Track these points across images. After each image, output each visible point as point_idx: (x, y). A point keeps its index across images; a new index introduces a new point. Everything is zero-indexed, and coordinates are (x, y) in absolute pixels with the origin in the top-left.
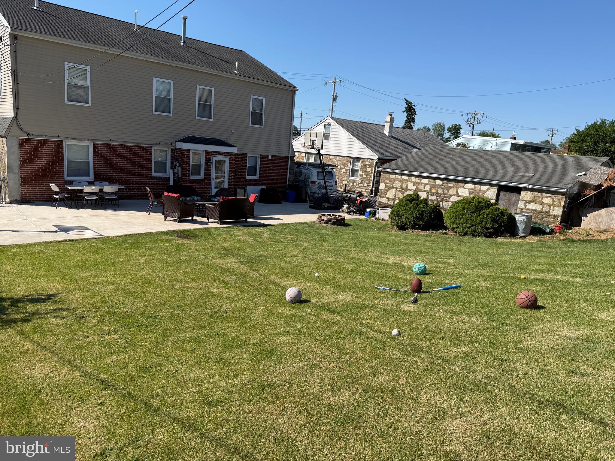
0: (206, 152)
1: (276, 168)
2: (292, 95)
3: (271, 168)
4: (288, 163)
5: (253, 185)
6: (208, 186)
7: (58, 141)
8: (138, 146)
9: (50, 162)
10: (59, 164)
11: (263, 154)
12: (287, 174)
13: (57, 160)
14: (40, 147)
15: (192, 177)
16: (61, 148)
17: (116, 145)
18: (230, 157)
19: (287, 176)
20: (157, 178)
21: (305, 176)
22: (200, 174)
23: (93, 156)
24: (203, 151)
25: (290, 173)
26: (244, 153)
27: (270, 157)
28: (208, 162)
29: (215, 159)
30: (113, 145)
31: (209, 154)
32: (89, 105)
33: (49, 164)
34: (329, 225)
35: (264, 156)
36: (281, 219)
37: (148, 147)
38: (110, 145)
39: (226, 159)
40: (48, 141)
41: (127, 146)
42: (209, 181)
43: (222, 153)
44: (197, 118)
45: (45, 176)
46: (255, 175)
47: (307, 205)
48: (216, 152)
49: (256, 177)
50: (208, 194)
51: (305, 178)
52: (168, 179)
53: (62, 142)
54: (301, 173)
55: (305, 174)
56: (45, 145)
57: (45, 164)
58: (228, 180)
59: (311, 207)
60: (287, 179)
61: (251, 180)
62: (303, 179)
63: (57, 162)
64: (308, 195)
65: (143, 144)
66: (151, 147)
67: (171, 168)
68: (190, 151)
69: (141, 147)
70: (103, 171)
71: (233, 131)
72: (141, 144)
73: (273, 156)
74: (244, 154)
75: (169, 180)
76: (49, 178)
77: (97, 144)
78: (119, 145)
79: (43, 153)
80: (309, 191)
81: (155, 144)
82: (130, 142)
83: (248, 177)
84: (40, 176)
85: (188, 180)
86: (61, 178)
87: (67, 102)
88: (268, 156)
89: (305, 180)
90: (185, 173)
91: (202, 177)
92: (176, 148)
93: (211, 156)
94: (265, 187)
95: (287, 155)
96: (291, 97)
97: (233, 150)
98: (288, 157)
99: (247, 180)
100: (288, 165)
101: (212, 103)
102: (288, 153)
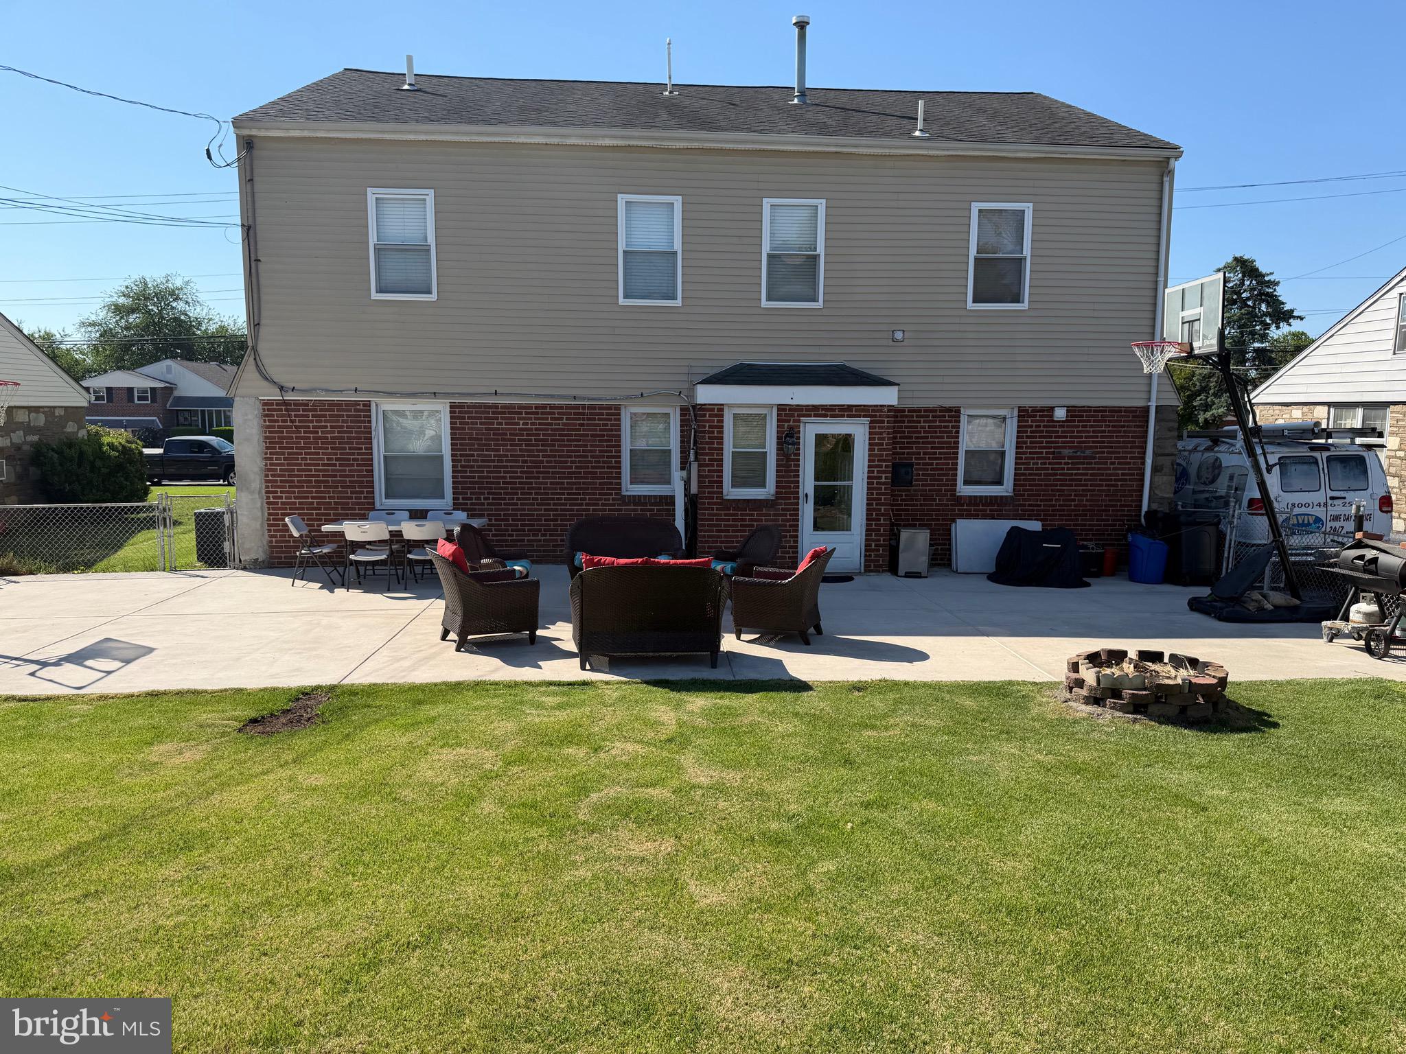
0: (781, 408)
1: (1088, 452)
2: (1156, 178)
3: (1066, 452)
4: (1146, 432)
5: (985, 517)
6: (789, 520)
7: (357, 403)
8: (577, 407)
9: (337, 459)
10: (358, 465)
11: (1028, 403)
12: (1143, 475)
13: (354, 454)
14: (312, 421)
15: (732, 492)
16: (364, 422)
17: (511, 406)
18: (871, 422)
19: (1142, 480)
20: (638, 500)
21: (1231, 478)
22: (762, 485)
23: (449, 442)
24: (771, 406)
25: (1156, 469)
26: (948, 403)
27: (1060, 414)
28: (788, 439)
29: (810, 431)
30: (505, 406)
31: (790, 417)
32: (433, 297)
33: (335, 465)
35: (1036, 410)
36: (922, 656)
37: (609, 407)
38: (495, 406)
39: (859, 431)
40: (332, 403)
41: (544, 407)
42: (791, 504)
43: (841, 410)
44: (764, 303)
45: (324, 498)
46: (999, 482)
47: (1179, 596)
49: (1005, 489)
50: (791, 547)
51: (1229, 487)
52: (670, 500)
53: (367, 404)
54: (1217, 466)
55: (1230, 471)
56: (325, 416)
57: (324, 465)
58: (865, 501)
59: (1196, 605)
60: (1141, 491)
61: (974, 500)
62: (1222, 491)
63: (354, 460)
64: (1229, 554)
65: (589, 399)
66: (618, 408)
67: (682, 469)
68: (722, 410)
69: (584, 407)
70: (476, 483)
71: (899, 335)
72: (584, 399)
73: (1072, 410)
74: (949, 410)
75: (673, 504)
76: (336, 503)
77: (461, 406)
78: (521, 406)
79: (320, 438)
80: (1231, 537)
81: (628, 398)
82: (552, 396)
83: (964, 490)
84: (313, 498)
85: (715, 504)
86: (363, 504)
87: (375, 296)
88: (1052, 409)
89: (1228, 495)
90: (711, 479)
91: (767, 491)
92: (694, 407)
93: (799, 421)
94: (1035, 526)
95: (1141, 403)
96: (1155, 186)
97: (886, 397)
98: (1147, 409)
99: (959, 500)
100: (1145, 437)
101: (821, 250)
102: (1144, 395)
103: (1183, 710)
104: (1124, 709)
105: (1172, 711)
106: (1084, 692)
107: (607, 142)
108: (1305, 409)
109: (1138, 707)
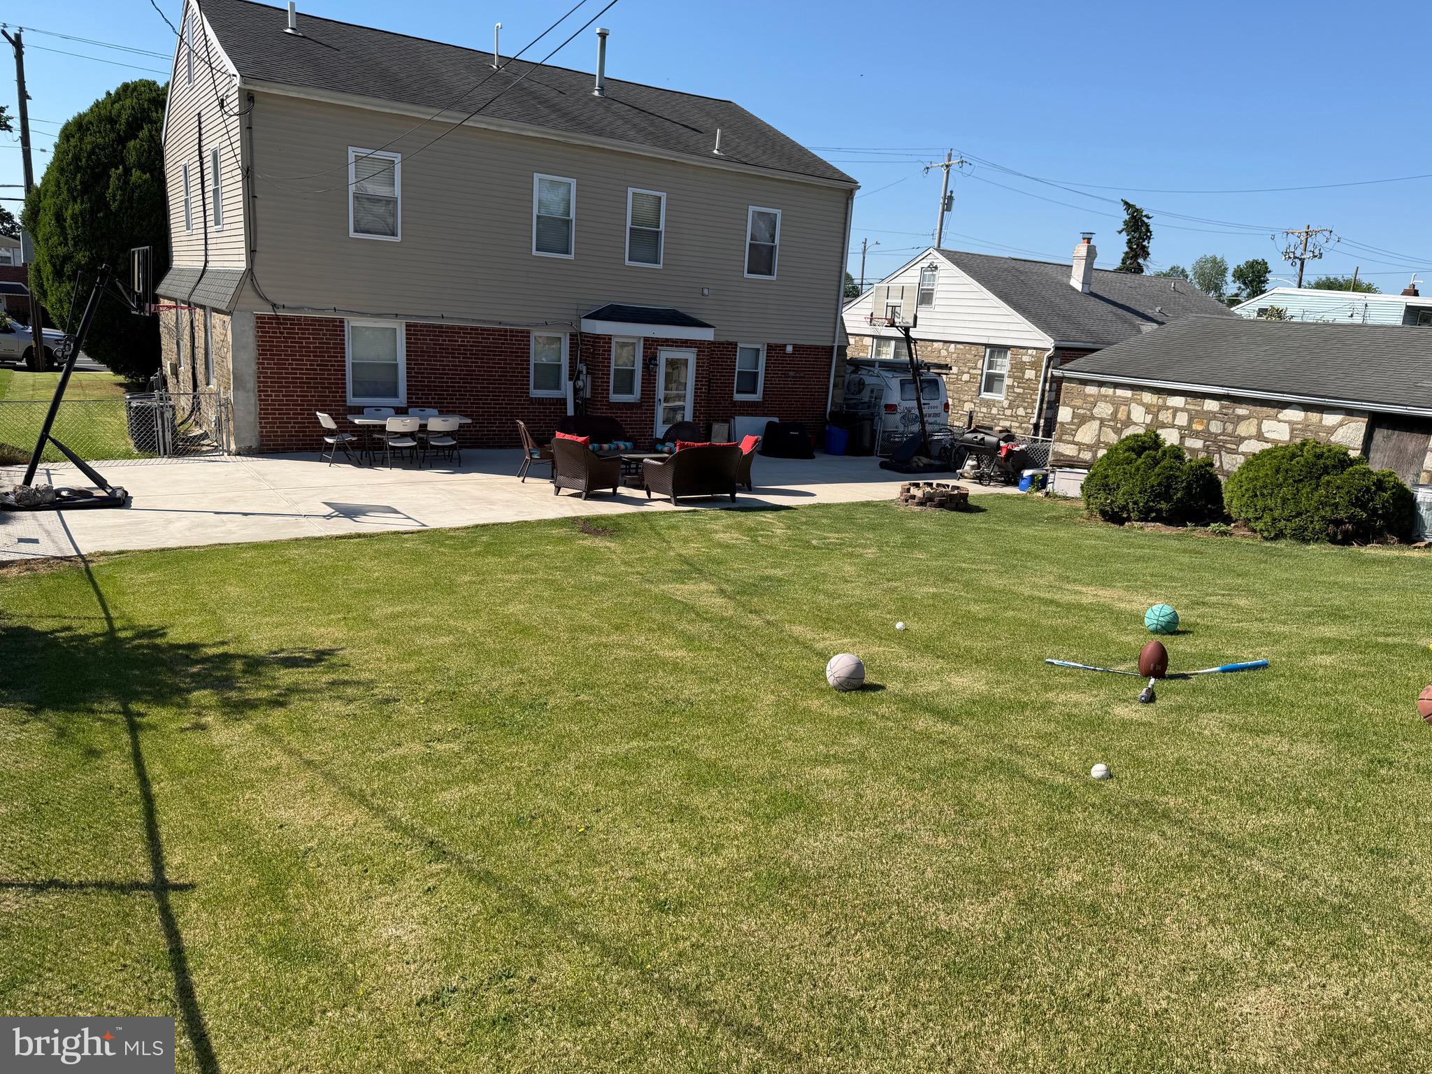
0: (646, 339)
1: (802, 374)
2: (845, 200)
3: (791, 374)
4: (831, 362)
5: (752, 415)
6: (648, 417)
7: (334, 320)
8: (500, 330)
9: (318, 365)
10: (335, 370)
11: (773, 341)
12: (828, 389)
13: (331, 361)
14: (298, 334)
15: (615, 398)
16: (340, 335)
17: (453, 327)
18: (699, 351)
19: (828, 392)
20: (540, 401)
21: (872, 391)
22: (631, 392)
23: (405, 353)
24: (640, 338)
25: (835, 386)
26: (731, 339)
27: (789, 349)
28: (650, 362)
29: (664, 355)
30: (448, 327)
31: (651, 345)
32: (398, 239)
33: (316, 370)
34: (929, 510)
35: (777, 346)
36: (812, 495)
37: (522, 332)
38: (441, 327)
39: (690, 356)
40: (314, 320)
41: (476, 329)
42: (650, 406)
43: (680, 342)
44: (627, 262)
45: (307, 396)
46: (754, 392)
48: (667, 340)
49: (757, 397)
50: (649, 435)
51: (871, 397)
52: (563, 402)
53: (342, 321)
54: (861, 384)
55: (872, 387)
56: (308, 329)
57: (307, 369)
58: (693, 405)
59: (883, 466)
60: (827, 399)
61: (744, 404)
62: (867, 399)
63: (332, 366)
64: (879, 436)
65: (510, 325)
66: (528, 332)
67: (570, 379)
68: (611, 339)
69: (506, 331)
70: (426, 386)
71: (706, 292)
72: (506, 324)
73: (795, 347)
74: (731, 343)
75: (565, 404)
76: (316, 401)
77: (415, 325)
78: (460, 328)
79: (304, 347)
80: (880, 428)
81: (537, 325)
82: (484, 321)
83: (738, 397)
84: (297, 396)
85: (605, 405)
86: (338, 401)
87: (352, 234)
88: (785, 346)
89: (870, 401)
90: (600, 388)
91: (635, 397)
92: (581, 333)
93: (657, 349)
94: (776, 420)
95: (829, 344)
96: (843, 206)
97: (706, 335)
98: (832, 347)
99: (735, 404)
100: (830, 366)
101: (662, 227)
102: (831, 339)
103: (957, 504)
104: (936, 506)
105: (953, 505)
106: (916, 500)
107: (530, 134)
108: (857, 338)
109: (941, 505)
